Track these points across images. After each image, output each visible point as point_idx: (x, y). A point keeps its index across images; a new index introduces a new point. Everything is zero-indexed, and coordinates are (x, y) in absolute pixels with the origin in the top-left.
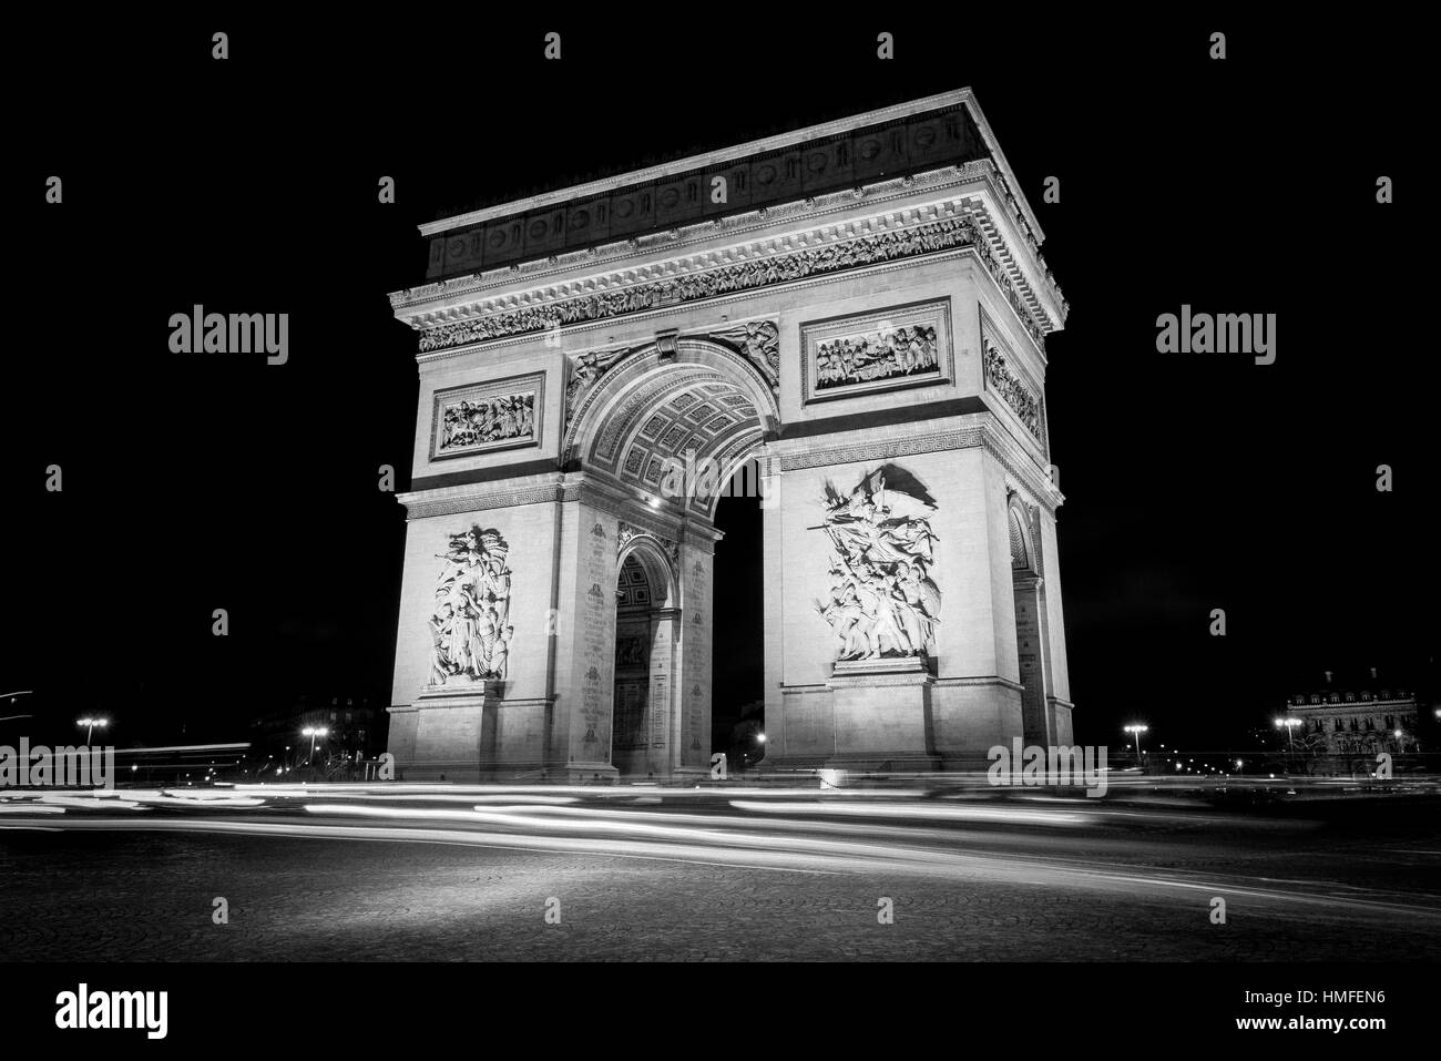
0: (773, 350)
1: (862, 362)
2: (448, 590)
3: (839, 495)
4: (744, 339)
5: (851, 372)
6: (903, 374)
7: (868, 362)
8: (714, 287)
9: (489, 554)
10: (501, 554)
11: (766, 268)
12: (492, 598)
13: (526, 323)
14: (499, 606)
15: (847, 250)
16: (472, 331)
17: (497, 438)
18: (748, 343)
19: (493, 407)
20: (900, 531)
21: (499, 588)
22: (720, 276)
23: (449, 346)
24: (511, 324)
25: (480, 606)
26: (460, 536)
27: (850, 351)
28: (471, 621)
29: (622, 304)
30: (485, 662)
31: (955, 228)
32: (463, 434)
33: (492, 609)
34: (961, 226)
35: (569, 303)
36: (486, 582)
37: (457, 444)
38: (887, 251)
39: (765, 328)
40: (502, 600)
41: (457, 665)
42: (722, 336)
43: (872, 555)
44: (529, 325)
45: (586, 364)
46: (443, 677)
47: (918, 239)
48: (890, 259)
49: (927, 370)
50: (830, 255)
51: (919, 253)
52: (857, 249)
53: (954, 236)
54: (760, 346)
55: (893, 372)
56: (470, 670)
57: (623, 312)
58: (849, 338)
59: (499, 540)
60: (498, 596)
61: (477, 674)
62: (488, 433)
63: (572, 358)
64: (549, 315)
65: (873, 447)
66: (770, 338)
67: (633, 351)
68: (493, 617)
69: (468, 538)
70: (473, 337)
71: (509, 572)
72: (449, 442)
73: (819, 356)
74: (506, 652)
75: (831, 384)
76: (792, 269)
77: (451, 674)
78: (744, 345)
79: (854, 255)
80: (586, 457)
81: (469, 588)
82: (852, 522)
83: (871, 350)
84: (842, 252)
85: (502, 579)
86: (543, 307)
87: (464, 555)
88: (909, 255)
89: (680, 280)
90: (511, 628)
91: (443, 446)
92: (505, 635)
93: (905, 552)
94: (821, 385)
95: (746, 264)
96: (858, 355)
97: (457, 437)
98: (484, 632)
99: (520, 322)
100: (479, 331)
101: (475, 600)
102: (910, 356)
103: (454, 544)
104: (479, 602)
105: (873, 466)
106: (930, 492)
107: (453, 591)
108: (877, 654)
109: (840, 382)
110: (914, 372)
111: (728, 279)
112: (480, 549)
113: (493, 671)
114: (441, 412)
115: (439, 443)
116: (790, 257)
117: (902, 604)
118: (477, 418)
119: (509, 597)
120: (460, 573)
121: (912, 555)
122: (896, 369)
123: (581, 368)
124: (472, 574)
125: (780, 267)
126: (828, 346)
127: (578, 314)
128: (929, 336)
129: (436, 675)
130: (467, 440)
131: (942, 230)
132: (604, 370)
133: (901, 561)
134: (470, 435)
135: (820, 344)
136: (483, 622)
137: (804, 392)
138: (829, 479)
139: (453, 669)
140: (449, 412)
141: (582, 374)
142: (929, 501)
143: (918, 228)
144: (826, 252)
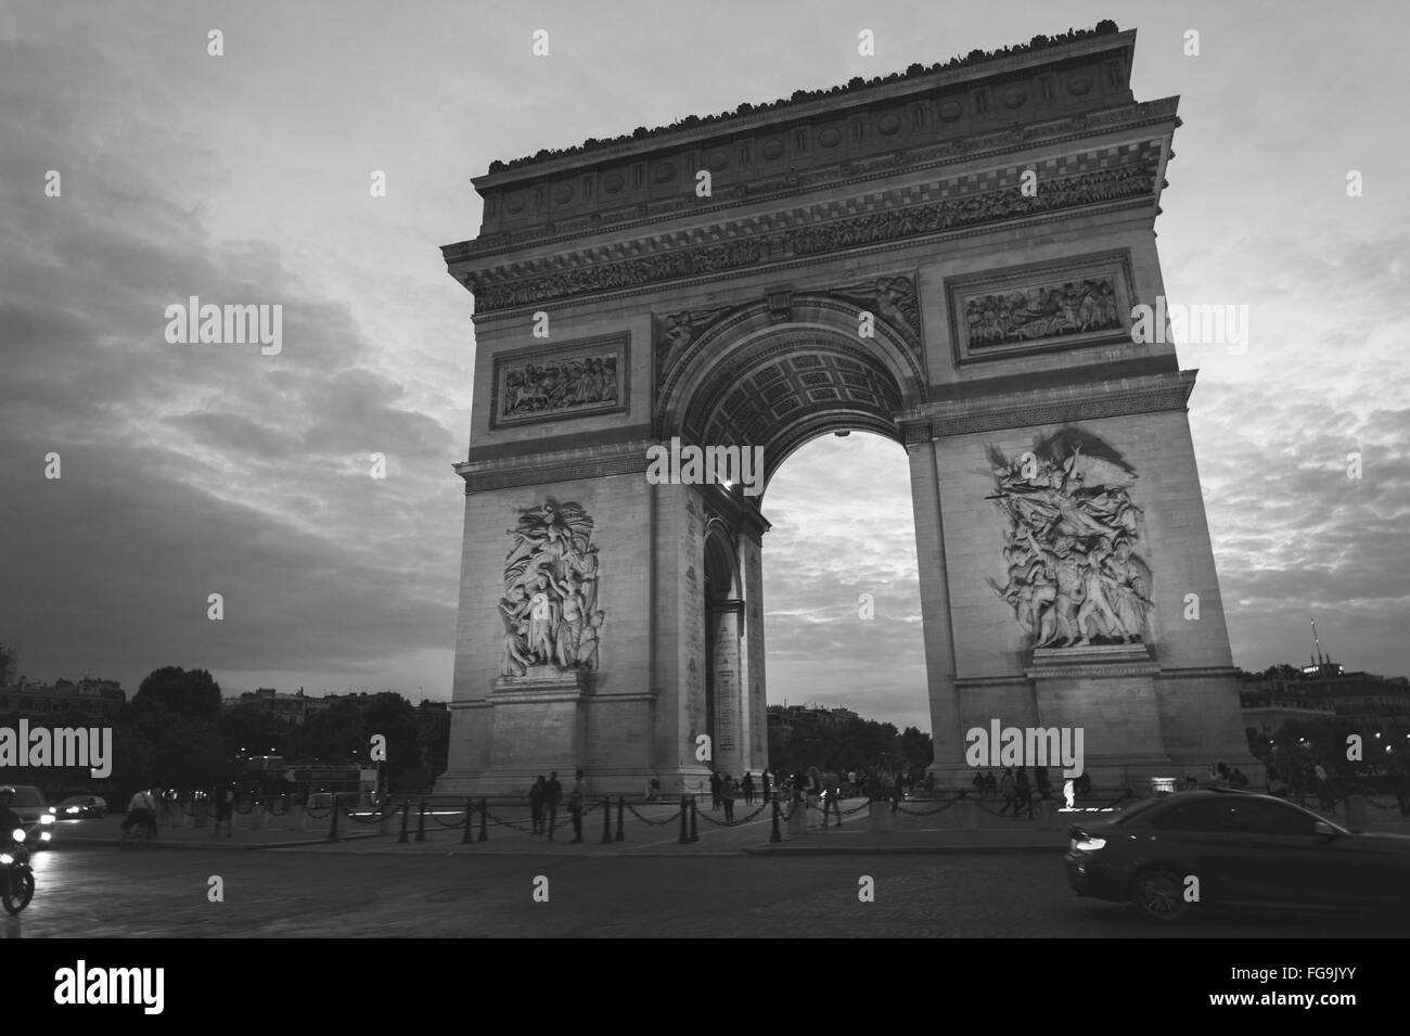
0: (910, 306)
1: (1024, 320)
2: (522, 570)
3: (1010, 462)
4: (872, 296)
5: (1011, 330)
6: (1078, 330)
7: (1029, 319)
8: (836, 240)
9: (570, 530)
10: (586, 530)
11: (899, 219)
12: (577, 577)
13: (605, 279)
14: (585, 588)
15: (997, 200)
16: (539, 289)
17: (573, 403)
18: (879, 300)
19: (565, 370)
20: (1098, 502)
21: (584, 566)
22: (841, 228)
23: (511, 305)
24: (586, 281)
25: (562, 588)
26: (532, 510)
27: (1006, 308)
28: (554, 605)
29: (723, 259)
30: (572, 651)
31: (1128, 176)
32: (529, 399)
33: (578, 592)
34: (1135, 174)
35: (657, 259)
36: (569, 560)
37: (523, 410)
38: (1046, 199)
39: (900, 284)
40: (589, 580)
41: (536, 654)
42: (845, 293)
43: (1066, 528)
44: (609, 282)
45: (679, 324)
46: (522, 666)
47: (1085, 188)
48: (1051, 208)
49: (1105, 327)
50: (976, 205)
51: (1087, 202)
52: (1010, 198)
53: (1129, 184)
54: (895, 302)
55: (1064, 329)
56: (555, 660)
57: (724, 267)
58: (1004, 294)
59: (582, 514)
60: (586, 577)
61: (564, 663)
62: (561, 398)
63: (660, 317)
64: (633, 271)
65: (1048, 409)
66: (905, 294)
67: (735, 310)
68: (580, 601)
69: (545, 513)
70: (540, 295)
71: (595, 550)
72: (513, 408)
73: (969, 313)
74: (596, 639)
75: (985, 342)
76: (931, 220)
77: (532, 665)
78: (874, 302)
79: (1006, 205)
80: (681, 425)
81: (548, 566)
82: (1034, 492)
83: (1033, 306)
84: (991, 202)
85: (588, 559)
86: (625, 263)
87: (542, 530)
88: (1073, 204)
89: (793, 233)
90: (602, 612)
91: (506, 413)
92: (595, 620)
93: (1106, 524)
94: (975, 343)
95: (873, 216)
96: (1018, 312)
97: (522, 402)
98: (570, 617)
99: (597, 279)
100: (548, 288)
101: (557, 581)
102: (1084, 313)
103: (525, 519)
104: (562, 583)
105: (1049, 431)
106: (1127, 459)
107: (529, 571)
108: (1085, 641)
109: (997, 341)
110: (1089, 329)
111: (853, 232)
112: (559, 522)
113: (584, 660)
114: (502, 375)
115: (500, 408)
116: (926, 207)
117: (1113, 584)
118: (546, 382)
119: (596, 578)
120: (536, 550)
121: (1115, 528)
122: (1067, 326)
123: (672, 328)
124: (550, 551)
125: (915, 217)
126: (978, 303)
127: (668, 269)
128: (1104, 291)
129: (513, 666)
130: (535, 405)
131: (1114, 178)
132: (702, 330)
133: (1103, 535)
134: (538, 400)
135: (968, 300)
136: (569, 606)
137: (956, 351)
138: (995, 445)
139: (533, 659)
140: (511, 376)
141: (672, 334)
142: (1128, 469)
143: (1083, 177)
144: (972, 202)
